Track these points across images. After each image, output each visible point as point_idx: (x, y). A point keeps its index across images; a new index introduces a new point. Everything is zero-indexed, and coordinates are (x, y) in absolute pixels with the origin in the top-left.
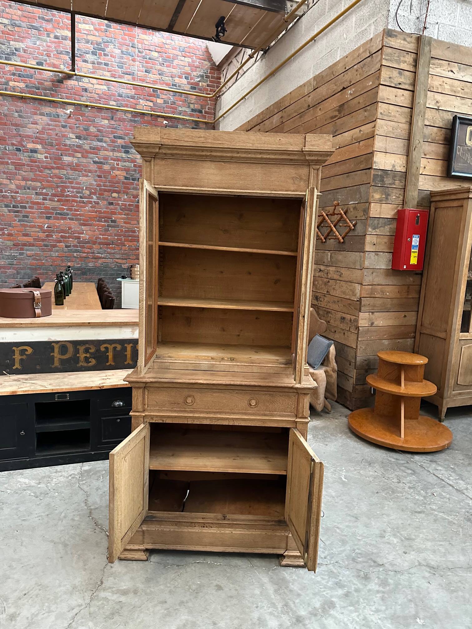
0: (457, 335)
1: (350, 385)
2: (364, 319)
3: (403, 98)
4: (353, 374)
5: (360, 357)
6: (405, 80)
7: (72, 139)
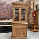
0: (38, 22)
1: (29, 27)
2: (31, 21)
3: (33, 3)
4: (30, 25)
5: (30, 24)
6: (33, 1)
7: (6, 8)
